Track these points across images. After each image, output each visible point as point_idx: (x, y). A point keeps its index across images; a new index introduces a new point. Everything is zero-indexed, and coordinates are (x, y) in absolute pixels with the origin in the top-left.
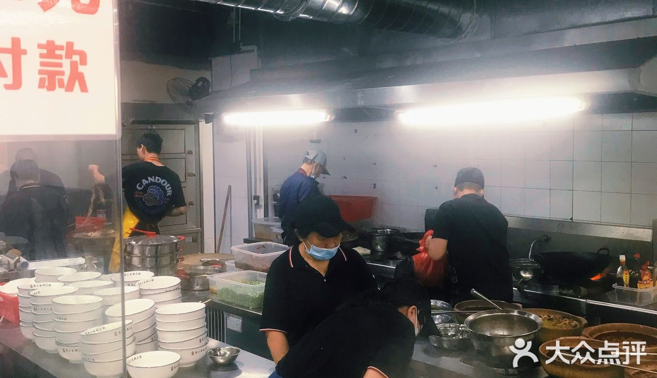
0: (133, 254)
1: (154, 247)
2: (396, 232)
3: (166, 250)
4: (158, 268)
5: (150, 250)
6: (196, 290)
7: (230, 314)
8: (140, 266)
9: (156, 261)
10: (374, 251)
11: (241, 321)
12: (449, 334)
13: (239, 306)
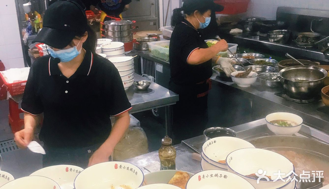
0: (108, 30)
1: (120, 26)
2: (259, 20)
3: (126, 28)
4: (122, 37)
5: (117, 28)
6: (143, 50)
7: (157, 63)
8: (112, 36)
9: (121, 34)
10: (245, 31)
11: (162, 67)
12: (273, 78)
13: (162, 59)
